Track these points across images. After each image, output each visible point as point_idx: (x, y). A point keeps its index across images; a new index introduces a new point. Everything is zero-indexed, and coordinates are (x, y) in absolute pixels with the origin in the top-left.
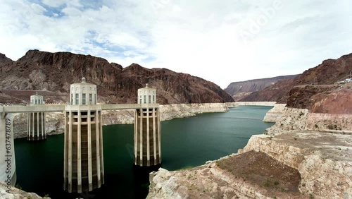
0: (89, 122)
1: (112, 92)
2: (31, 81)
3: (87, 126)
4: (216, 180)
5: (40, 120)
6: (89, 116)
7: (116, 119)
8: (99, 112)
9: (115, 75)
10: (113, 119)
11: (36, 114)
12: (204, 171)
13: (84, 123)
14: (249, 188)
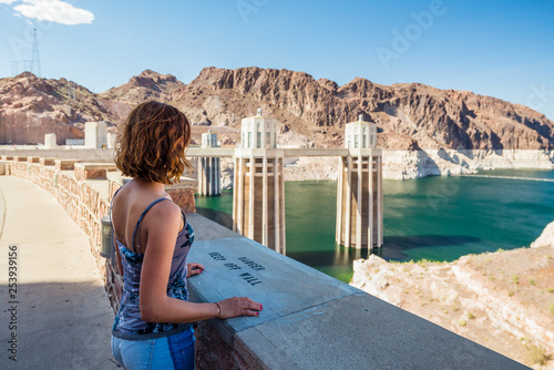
0: (264, 174)
2: (205, 113)
3: (262, 178)
4: (458, 287)
5: (213, 169)
6: (265, 165)
7: (322, 172)
8: (280, 159)
10: (319, 172)
11: (208, 159)
12: (442, 270)
13: (259, 174)
14: (514, 309)
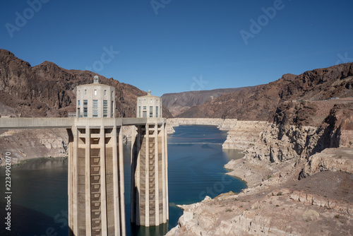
1: (22, 101)
9: (27, 76)
